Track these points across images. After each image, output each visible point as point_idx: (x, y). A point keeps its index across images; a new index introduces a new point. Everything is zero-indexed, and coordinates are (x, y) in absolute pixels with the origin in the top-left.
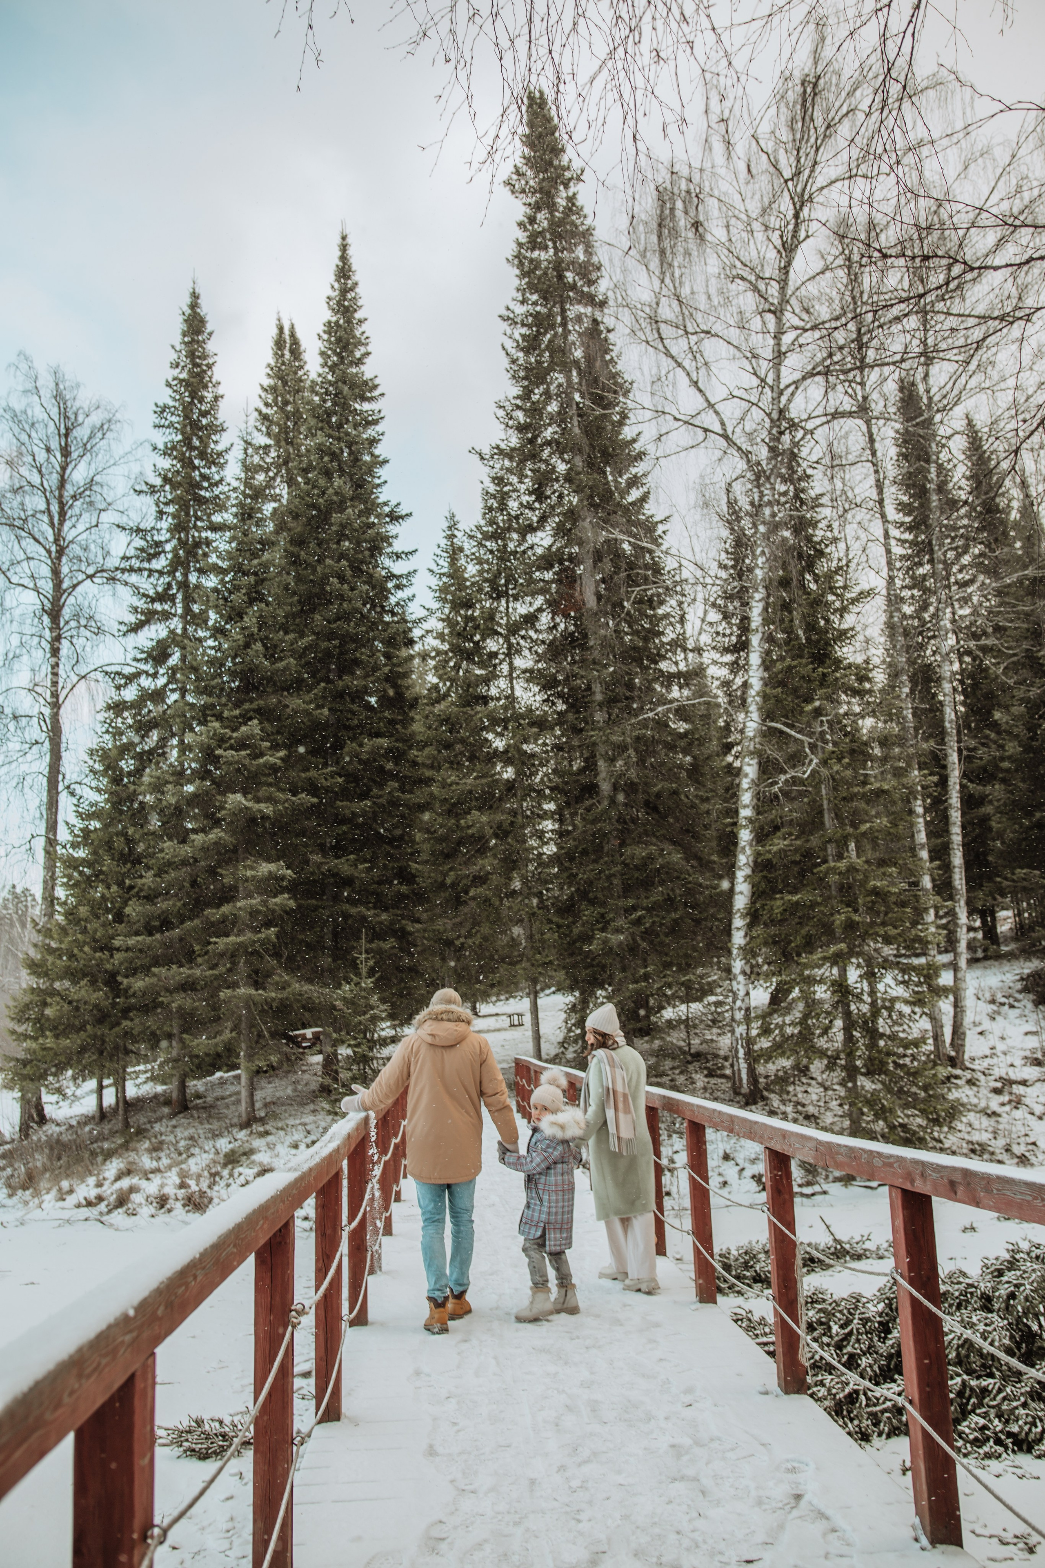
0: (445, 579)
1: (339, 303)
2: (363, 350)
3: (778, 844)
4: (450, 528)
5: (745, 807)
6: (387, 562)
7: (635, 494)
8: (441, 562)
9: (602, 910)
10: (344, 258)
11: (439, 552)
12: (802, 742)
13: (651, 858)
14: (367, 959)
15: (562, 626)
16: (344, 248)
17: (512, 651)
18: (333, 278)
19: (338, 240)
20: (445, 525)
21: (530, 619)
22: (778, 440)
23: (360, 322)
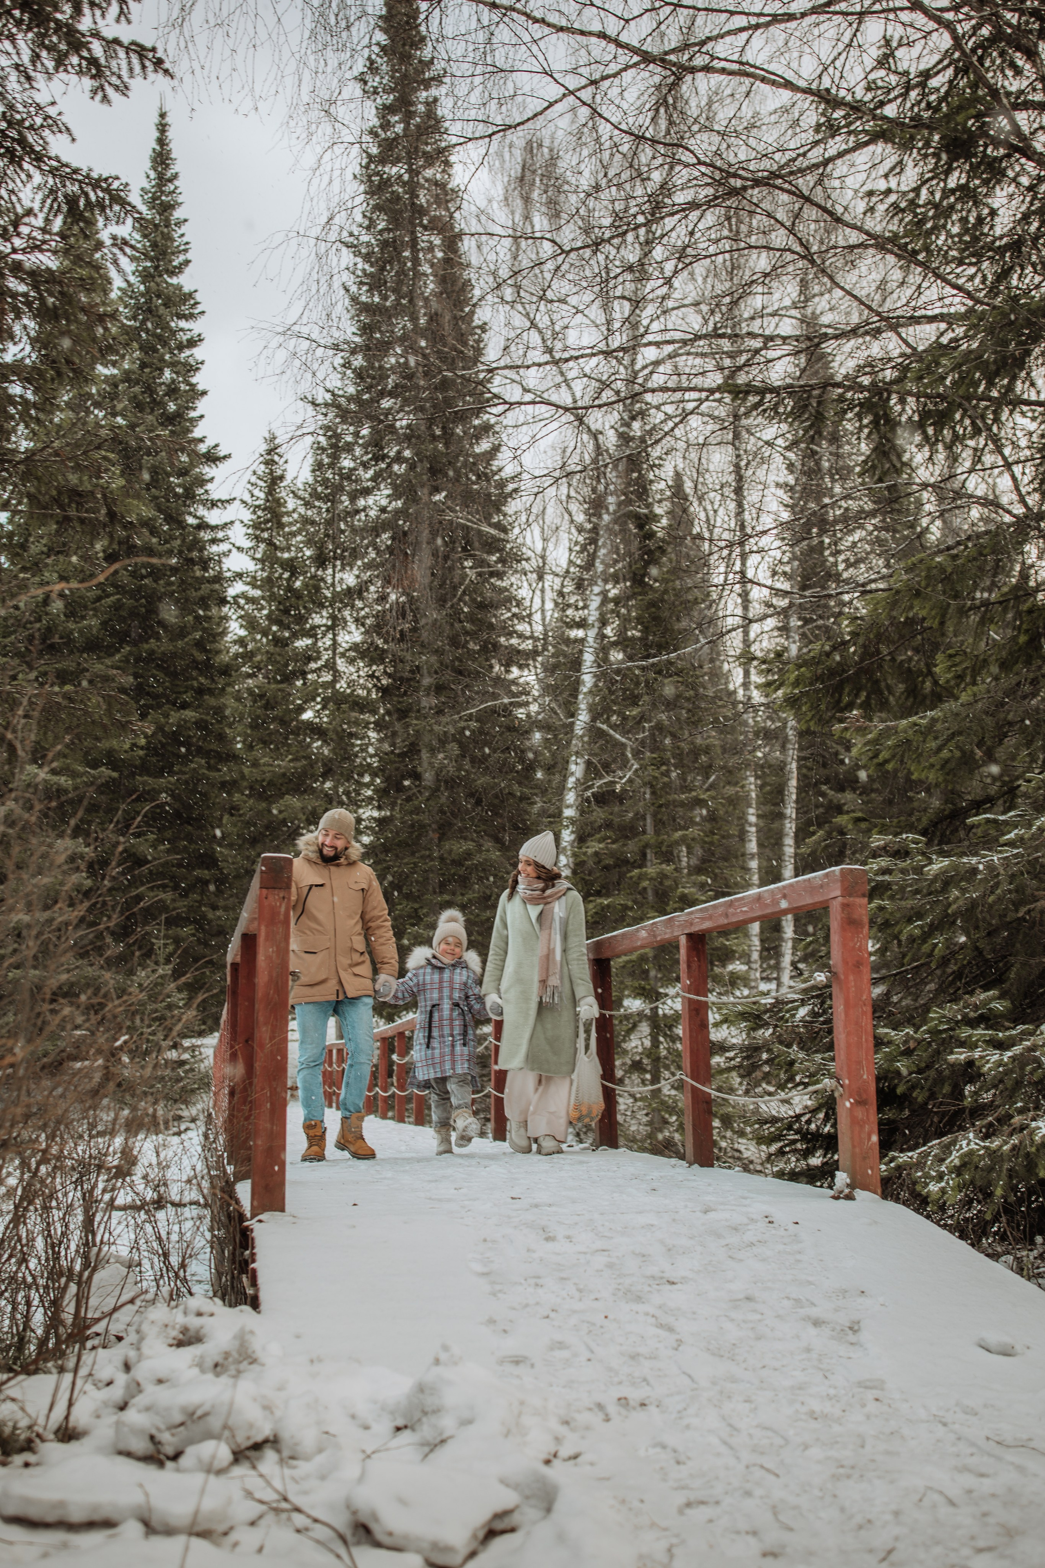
0: (260, 513)
1: (154, 199)
2: (182, 258)
3: (594, 846)
4: (269, 452)
5: (568, 807)
6: (202, 511)
7: (484, 446)
8: (256, 492)
9: (416, 906)
10: (161, 141)
11: (253, 479)
12: (624, 745)
13: (468, 855)
14: (165, 945)
15: (393, 597)
16: (162, 128)
17: (336, 623)
18: (148, 164)
19: (156, 119)
20: (264, 447)
21: (359, 591)
22: (628, 425)
23: (179, 224)
